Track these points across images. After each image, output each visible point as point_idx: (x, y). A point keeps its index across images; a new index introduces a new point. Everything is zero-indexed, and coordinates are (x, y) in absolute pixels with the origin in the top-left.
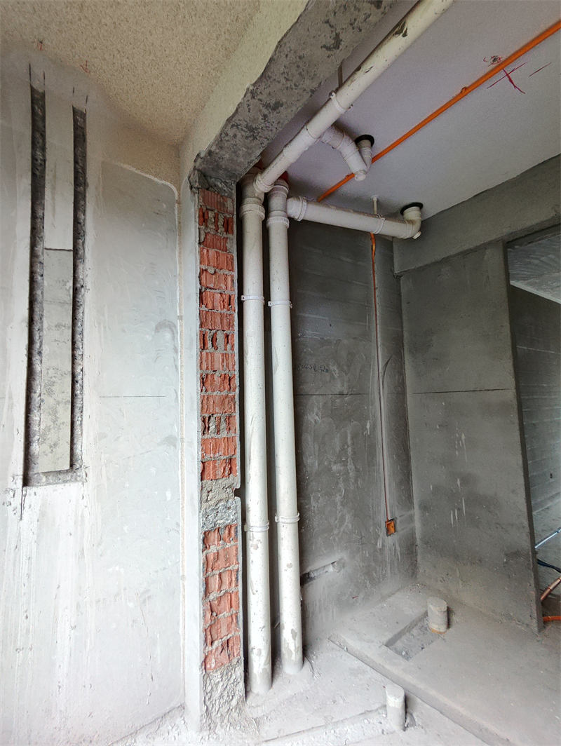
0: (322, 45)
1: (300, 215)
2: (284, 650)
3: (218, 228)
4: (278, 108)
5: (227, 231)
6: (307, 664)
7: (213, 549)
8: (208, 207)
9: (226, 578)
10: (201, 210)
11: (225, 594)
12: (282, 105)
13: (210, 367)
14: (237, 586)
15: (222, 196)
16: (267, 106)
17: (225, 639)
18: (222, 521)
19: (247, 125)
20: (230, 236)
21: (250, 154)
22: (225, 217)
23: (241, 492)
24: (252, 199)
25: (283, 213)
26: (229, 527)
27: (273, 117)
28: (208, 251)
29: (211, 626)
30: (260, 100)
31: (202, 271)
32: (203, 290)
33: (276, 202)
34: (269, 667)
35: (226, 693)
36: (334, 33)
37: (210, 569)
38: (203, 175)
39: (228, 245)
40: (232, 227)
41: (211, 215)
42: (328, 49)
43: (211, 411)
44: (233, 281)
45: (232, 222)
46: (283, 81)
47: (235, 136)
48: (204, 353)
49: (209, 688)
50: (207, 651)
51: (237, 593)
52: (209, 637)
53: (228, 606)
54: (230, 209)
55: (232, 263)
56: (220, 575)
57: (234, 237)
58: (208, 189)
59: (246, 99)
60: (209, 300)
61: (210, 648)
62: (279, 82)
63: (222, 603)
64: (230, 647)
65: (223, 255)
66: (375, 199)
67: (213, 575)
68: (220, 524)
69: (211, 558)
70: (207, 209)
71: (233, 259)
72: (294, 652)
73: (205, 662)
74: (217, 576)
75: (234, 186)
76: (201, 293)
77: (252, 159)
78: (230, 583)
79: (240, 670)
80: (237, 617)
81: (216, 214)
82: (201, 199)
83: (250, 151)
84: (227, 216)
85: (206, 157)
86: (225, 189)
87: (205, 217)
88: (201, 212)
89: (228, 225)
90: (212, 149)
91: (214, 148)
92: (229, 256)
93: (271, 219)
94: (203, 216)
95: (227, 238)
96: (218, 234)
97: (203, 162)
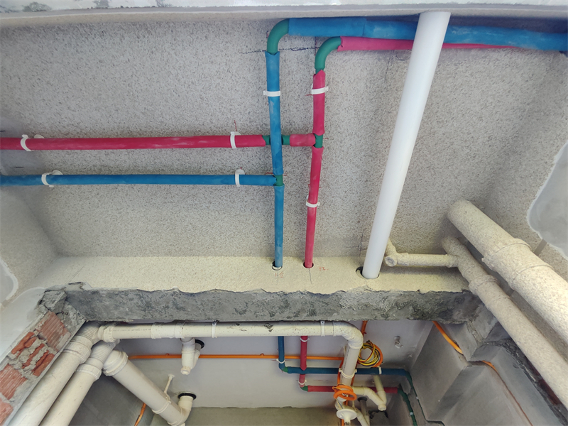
0: (235, 308)
1: (114, 372)
3: (29, 364)
4: (180, 310)
5: (34, 370)
8: (42, 334)
10: (30, 334)
12: (185, 311)
15: (64, 327)
16: (175, 304)
19: (149, 301)
20: (33, 377)
21: (127, 314)
22: (48, 351)
24: (87, 341)
25: (100, 364)
30: (175, 299)
36: (245, 309)
38: (66, 298)
40: (45, 366)
41: (37, 343)
42: (236, 311)
45: (50, 361)
47: (131, 299)
54: (60, 345)
57: (37, 380)
58: (57, 314)
59: (166, 292)
62: (196, 302)
65: (3, 405)
66: (171, 378)
70: (38, 336)
71: (8, 415)
75: (83, 321)
77: (125, 317)
81: (42, 346)
82: (43, 323)
83: (130, 313)
84: (52, 351)
85: (88, 291)
86: (73, 321)
87: (26, 345)
88: (28, 338)
89: (42, 363)
90: (101, 292)
91: (104, 292)
92: (8, 409)
93: (86, 366)
94: (25, 343)
95: (27, 379)
96: (22, 370)
97: (79, 292)
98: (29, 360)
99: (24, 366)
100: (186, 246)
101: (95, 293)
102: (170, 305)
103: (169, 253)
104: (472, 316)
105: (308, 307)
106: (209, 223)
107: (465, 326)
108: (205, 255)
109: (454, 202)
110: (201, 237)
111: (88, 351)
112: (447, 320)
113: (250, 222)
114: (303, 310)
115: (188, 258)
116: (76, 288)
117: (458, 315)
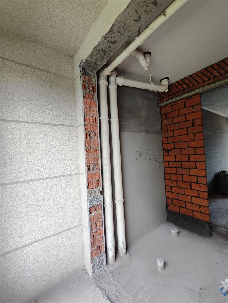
0: (133, 19)
1: (122, 84)
2: (119, 248)
3: (90, 91)
4: (115, 43)
5: (93, 91)
6: (128, 253)
7: (93, 214)
9: (98, 224)
11: (98, 230)
12: (116, 42)
13: (89, 146)
14: (102, 227)
15: (91, 77)
16: (110, 42)
17: (99, 246)
18: (96, 204)
19: (102, 50)
22: (93, 86)
23: (102, 193)
24: (103, 78)
26: (98, 206)
27: (112, 46)
28: (87, 100)
29: (93, 241)
30: (108, 40)
31: (85, 108)
32: (86, 116)
33: (112, 79)
34: (114, 255)
35: (99, 264)
36: (138, 15)
37: (92, 221)
39: (94, 97)
42: (136, 21)
43: (90, 163)
44: (97, 112)
46: (117, 33)
47: (97, 54)
48: (87, 140)
49: (94, 263)
50: (92, 250)
51: (102, 229)
52: (93, 245)
53: (99, 234)
55: (96, 104)
56: (96, 223)
57: (96, 94)
58: (85, 75)
59: (102, 40)
60: (88, 119)
61: (94, 249)
62: (116, 33)
63: (97, 233)
64: (100, 248)
66: (150, 76)
67: (94, 223)
68: (95, 205)
69: (93, 217)
70: (86, 83)
72: (123, 249)
73: (92, 254)
74: (95, 224)
75: (96, 73)
76: (85, 117)
77: (103, 62)
78: (100, 226)
79: (104, 256)
80: (103, 238)
81: (89, 85)
82: (84, 79)
83: (103, 59)
85: (85, 62)
86: (92, 74)
91: (88, 58)
93: (110, 86)
94: (84, 86)
95: (93, 94)
96: (90, 93)
102: (110, 45)
116: (82, 63)
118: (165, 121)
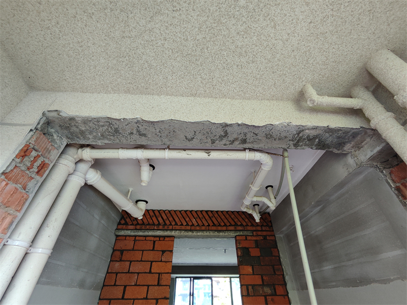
0: (186, 135)
3: (32, 168)
4: (142, 136)
5: (38, 173)
8: (36, 147)
10: (27, 146)
12: (146, 137)
15: (52, 145)
16: (138, 131)
19: (117, 128)
20: (38, 177)
21: (100, 139)
22: (44, 161)
24: (71, 158)
25: (83, 175)
27: (135, 136)
28: (7, 184)
30: (138, 127)
36: (193, 137)
38: (48, 123)
39: (31, 185)
40: (45, 171)
41: (34, 154)
42: (186, 139)
45: (48, 168)
54: (52, 157)
55: (24, 203)
57: (41, 180)
58: (44, 134)
59: (131, 120)
62: (155, 129)
65: (21, 193)
70: (33, 148)
71: (26, 200)
75: (65, 144)
77: (98, 141)
81: (38, 156)
82: (35, 138)
83: (102, 138)
84: (47, 161)
85: (66, 118)
86: (58, 142)
87: (26, 154)
88: (26, 148)
89: (42, 168)
90: (76, 119)
91: (79, 119)
92: (25, 196)
93: (73, 176)
94: (25, 152)
95: (33, 178)
96: (28, 172)
97: (58, 118)
98: (32, 165)
99: (28, 169)
100: (143, 85)
101: (72, 119)
102: (135, 132)
103: (128, 91)
104: (358, 147)
105: (241, 137)
106: (163, 61)
107: (350, 155)
108: (158, 95)
109: (377, 50)
110: (156, 77)
111: (73, 165)
112: (339, 150)
113: (199, 63)
114: (236, 139)
115: (144, 96)
116: (55, 114)
117: (347, 147)
118: (117, 264)
